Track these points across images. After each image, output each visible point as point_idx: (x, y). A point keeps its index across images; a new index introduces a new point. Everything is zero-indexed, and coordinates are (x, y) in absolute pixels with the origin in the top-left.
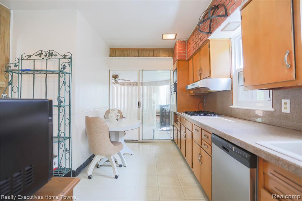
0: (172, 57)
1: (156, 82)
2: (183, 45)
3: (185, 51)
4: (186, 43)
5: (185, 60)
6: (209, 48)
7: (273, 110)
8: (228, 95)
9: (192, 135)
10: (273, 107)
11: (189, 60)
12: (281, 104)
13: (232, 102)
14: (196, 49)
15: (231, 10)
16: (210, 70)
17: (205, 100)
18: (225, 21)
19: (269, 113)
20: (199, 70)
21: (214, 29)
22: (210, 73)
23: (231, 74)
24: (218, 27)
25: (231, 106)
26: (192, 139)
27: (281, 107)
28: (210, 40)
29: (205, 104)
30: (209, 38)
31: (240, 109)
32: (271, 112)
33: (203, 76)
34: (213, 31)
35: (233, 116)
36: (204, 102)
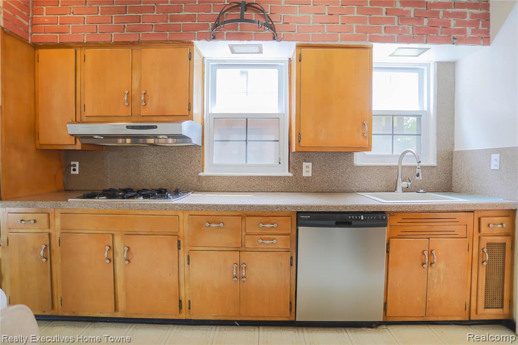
3: (25, 13)
5: (23, 40)
6: (190, 59)
7: (290, 175)
8: (190, 154)
9: (179, 241)
10: (289, 171)
11: (36, 46)
12: (301, 168)
13: (203, 166)
14: (113, 37)
15: (283, 35)
16: (189, 103)
17: (77, 163)
18: (265, 42)
19: (284, 178)
20: (127, 92)
21: (225, 36)
22: (189, 110)
23: (203, 119)
24: (241, 40)
25: (201, 174)
26: (179, 249)
27: (302, 171)
28: (193, 45)
29: (77, 172)
30: (196, 42)
31: (226, 177)
32: (288, 177)
33: (152, 108)
34: (221, 38)
35: (206, 189)
36: (72, 168)
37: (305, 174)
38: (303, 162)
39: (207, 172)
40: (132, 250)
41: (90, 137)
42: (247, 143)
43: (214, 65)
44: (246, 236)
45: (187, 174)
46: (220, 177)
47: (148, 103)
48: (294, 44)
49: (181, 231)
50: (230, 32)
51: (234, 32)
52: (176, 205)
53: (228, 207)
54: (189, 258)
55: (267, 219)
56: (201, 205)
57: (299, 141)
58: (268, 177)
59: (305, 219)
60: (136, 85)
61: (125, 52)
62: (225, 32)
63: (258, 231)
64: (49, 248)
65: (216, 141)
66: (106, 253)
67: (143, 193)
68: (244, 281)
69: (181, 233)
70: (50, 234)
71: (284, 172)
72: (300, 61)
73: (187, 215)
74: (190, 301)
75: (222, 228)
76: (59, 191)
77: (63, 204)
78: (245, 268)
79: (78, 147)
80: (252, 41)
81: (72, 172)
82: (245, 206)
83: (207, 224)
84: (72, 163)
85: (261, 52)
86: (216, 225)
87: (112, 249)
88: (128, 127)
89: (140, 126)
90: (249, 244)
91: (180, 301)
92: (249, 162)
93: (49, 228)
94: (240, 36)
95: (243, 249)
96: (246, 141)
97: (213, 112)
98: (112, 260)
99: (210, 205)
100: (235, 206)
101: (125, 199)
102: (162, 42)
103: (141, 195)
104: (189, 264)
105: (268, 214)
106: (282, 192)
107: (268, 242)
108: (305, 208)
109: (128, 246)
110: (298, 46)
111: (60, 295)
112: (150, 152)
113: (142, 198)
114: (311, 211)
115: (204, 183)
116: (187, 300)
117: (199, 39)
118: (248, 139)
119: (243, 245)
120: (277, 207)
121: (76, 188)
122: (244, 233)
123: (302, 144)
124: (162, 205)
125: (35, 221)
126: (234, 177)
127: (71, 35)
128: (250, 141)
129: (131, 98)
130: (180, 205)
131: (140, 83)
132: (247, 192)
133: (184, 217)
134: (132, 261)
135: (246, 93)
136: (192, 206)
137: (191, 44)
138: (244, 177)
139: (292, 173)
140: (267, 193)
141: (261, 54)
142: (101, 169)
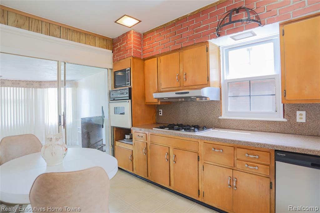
0: (112, 51)
1: (41, 82)
2: (138, 37)
3: (140, 47)
4: (143, 37)
5: (140, 59)
6: (207, 51)
7: (285, 120)
8: (213, 106)
9: (198, 156)
10: (284, 118)
11: (144, 60)
12: (295, 115)
13: (221, 113)
14: (171, 48)
15: (267, 20)
16: (208, 77)
17: (161, 110)
18: (253, 29)
19: (280, 123)
20: (177, 75)
21: (226, 33)
22: (208, 81)
23: (220, 84)
24: (236, 32)
25: (220, 118)
26: (198, 161)
27: (296, 118)
28: (208, 43)
29: (161, 115)
30: (209, 41)
31: (235, 120)
32: (283, 122)
33: (189, 82)
34: (224, 34)
35: (223, 127)
36: (160, 113)
37: (298, 120)
38: (297, 110)
39: (224, 116)
40: (177, 157)
41: (162, 99)
42: (250, 97)
43: (227, 49)
44: (237, 161)
45: (212, 117)
46: (232, 120)
47: (187, 79)
48: (277, 24)
49: (200, 150)
50: (229, 29)
51: (231, 28)
52: (196, 136)
53: (225, 141)
54: (203, 167)
55: (252, 152)
56: (209, 137)
57: (285, 96)
58: (266, 121)
59: (281, 156)
60: (181, 70)
61: (176, 54)
62: (226, 30)
63: (245, 159)
64: (146, 149)
65: (230, 97)
66: (166, 156)
67: (184, 128)
68: (236, 190)
69: (199, 152)
70: (147, 143)
71: (279, 118)
72: (283, 35)
73: (202, 142)
74: (204, 192)
75: (222, 153)
76: (154, 124)
77: (150, 130)
78: (236, 181)
79: (159, 103)
80: (244, 31)
81: (160, 115)
82: (235, 141)
83: (213, 149)
84: (160, 110)
85: (254, 35)
86: (218, 151)
87: (169, 154)
88: (176, 93)
89: (181, 93)
90: (238, 166)
91: (199, 191)
92: (252, 111)
93: (147, 140)
94: (236, 30)
95: (235, 168)
96: (250, 96)
97: (228, 79)
98: (169, 160)
99: (214, 138)
100: (229, 140)
101: (174, 130)
102: (192, 45)
103: (183, 129)
104: (203, 170)
105: (252, 148)
106: (278, 133)
107: (252, 167)
108: (280, 148)
109: (175, 154)
110: (281, 25)
111: (150, 172)
112: (192, 104)
113: (183, 130)
114: (286, 150)
115: (222, 123)
116: (203, 191)
117: (211, 39)
118: (251, 95)
119: (235, 165)
120: (258, 144)
121: (161, 122)
122: (236, 159)
123: (287, 98)
124: (189, 135)
125: (142, 137)
126: (241, 120)
127: (155, 52)
128: (252, 96)
129: (179, 78)
130: (198, 136)
131: (183, 69)
132: (250, 130)
133: (201, 143)
134: (176, 162)
135: (250, 63)
136: (204, 137)
137: (207, 42)
138: (248, 120)
139: (286, 119)
140: (265, 133)
141: (256, 36)
142: (171, 113)
